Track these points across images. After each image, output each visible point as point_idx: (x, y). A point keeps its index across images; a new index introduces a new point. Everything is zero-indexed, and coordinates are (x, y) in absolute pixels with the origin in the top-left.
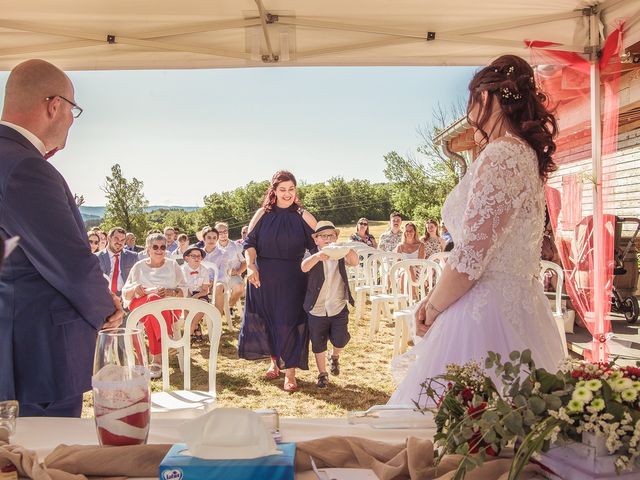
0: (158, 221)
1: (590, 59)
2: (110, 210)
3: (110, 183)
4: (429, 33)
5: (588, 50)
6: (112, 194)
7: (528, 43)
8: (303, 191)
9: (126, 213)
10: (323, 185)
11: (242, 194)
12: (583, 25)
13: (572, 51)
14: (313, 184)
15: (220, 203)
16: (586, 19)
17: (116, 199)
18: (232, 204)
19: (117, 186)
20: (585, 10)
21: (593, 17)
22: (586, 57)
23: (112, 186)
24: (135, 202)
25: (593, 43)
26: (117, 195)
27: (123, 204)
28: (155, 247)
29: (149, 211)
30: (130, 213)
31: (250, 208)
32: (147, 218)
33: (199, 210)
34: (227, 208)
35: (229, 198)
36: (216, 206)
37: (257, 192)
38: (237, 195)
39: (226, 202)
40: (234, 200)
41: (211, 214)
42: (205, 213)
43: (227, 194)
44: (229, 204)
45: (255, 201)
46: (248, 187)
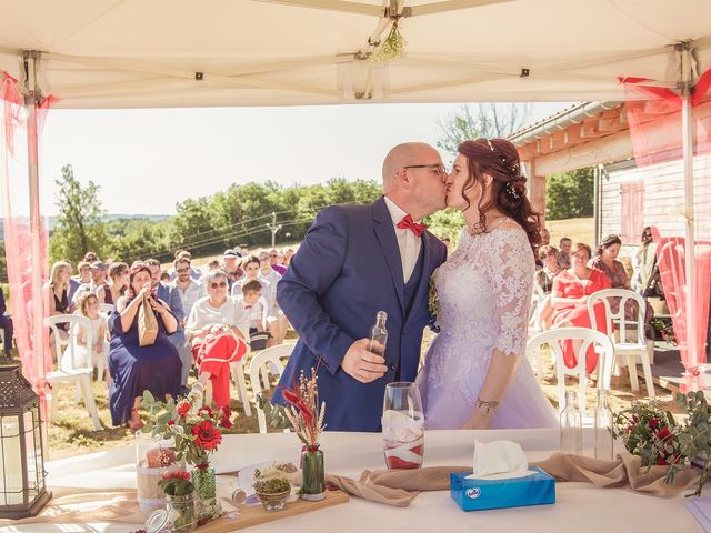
0: (118, 233)
1: (682, 94)
2: (60, 221)
3: (60, 188)
4: (524, 70)
5: (681, 85)
6: (63, 201)
7: (621, 79)
8: (297, 195)
9: (81, 226)
10: (320, 187)
11: (224, 199)
12: (675, 60)
13: (664, 86)
14: (309, 185)
15: (197, 210)
16: (678, 54)
17: (68, 208)
18: (211, 211)
19: (69, 191)
20: (676, 45)
21: (685, 53)
22: (678, 92)
23: (63, 191)
24: (91, 211)
25: (686, 78)
26: (69, 203)
27: (77, 213)
28: (214, 285)
29: (107, 221)
30: (87, 224)
31: (232, 215)
32: (105, 230)
33: (170, 219)
34: (205, 216)
35: (206, 204)
36: (191, 215)
37: (241, 196)
38: (216, 200)
39: (203, 209)
40: (213, 206)
41: (186, 224)
42: (177, 223)
43: (204, 199)
44: (207, 211)
45: (239, 208)
46: (230, 190)
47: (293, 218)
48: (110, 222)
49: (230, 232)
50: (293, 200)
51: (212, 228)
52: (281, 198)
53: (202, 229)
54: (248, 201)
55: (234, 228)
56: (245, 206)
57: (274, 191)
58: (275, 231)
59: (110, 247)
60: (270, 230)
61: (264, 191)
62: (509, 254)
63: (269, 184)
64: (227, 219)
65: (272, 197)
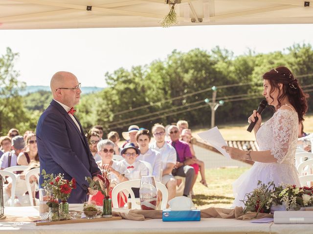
8: (251, 64)
10: (280, 55)
11: (161, 68)
15: (129, 81)
18: (146, 83)
28: (106, 151)
29: (24, 93)
31: (172, 88)
32: (23, 105)
33: (97, 92)
34: (139, 89)
35: (141, 75)
36: (122, 87)
37: (182, 65)
38: (153, 70)
39: (137, 80)
40: (149, 77)
41: (116, 98)
42: (106, 96)
43: (139, 68)
44: (141, 83)
45: (180, 79)
46: (170, 57)
47: (245, 92)
48: (28, 95)
49: (168, 107)
50: (246, 69)
51: (147, 103)
52: (232, 68)
53: (134, 105)
54: (191, 71)
55: (173, 104)
56: (187, 77)
57: (224, 59)
58: (215, 108)
59: (28, 124)
60: (209, 107)
61: (211, 59)
62: (282, 120)
63: (218, 51)
64: (166, 93)
65: (220, 66)
